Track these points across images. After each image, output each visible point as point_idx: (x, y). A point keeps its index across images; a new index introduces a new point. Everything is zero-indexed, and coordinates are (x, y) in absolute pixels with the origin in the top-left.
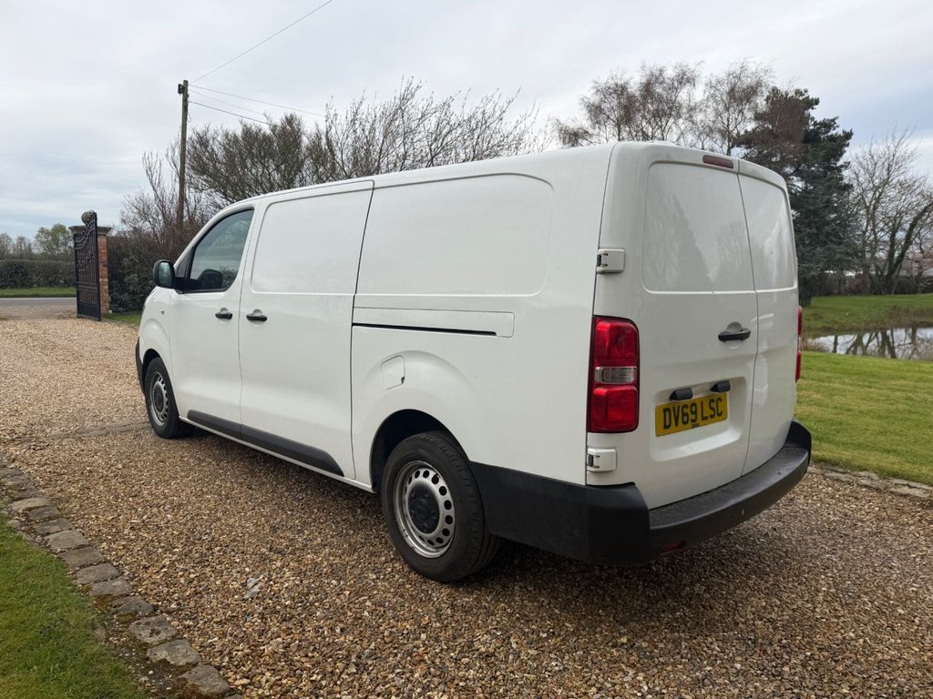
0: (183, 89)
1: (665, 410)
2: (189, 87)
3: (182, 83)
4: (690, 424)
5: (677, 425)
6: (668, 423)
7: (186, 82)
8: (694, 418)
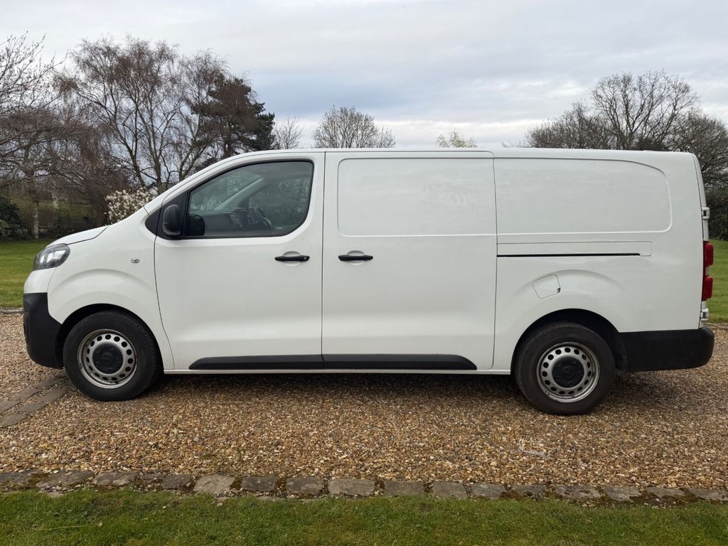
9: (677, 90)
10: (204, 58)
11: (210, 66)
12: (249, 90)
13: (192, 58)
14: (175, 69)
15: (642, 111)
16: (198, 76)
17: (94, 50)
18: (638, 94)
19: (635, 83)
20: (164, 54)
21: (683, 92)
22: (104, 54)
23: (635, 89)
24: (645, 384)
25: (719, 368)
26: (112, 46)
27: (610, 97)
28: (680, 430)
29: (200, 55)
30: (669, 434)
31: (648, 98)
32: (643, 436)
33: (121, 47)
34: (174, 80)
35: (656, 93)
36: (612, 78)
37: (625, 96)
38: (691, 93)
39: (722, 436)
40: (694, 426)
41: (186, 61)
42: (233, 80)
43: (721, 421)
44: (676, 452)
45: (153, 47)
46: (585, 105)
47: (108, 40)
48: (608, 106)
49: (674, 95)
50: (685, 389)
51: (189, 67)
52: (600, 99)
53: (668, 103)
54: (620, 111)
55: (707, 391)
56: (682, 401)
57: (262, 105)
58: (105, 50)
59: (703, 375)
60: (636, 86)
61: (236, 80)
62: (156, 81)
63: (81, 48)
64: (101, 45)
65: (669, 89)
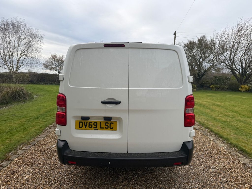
0: (175, 34)
1: (80, 122)
2: (176, 33)
3: (175, 32)
4: (93, 128)
5: (86, 127)
6: (81, 126)
7: (176, 32)
8: (95, 126)
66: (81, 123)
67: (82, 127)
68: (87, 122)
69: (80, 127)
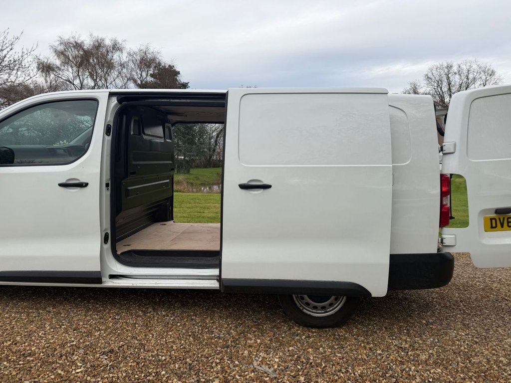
5: (502, 226)
9: (486, 74)
10: (144, 50)
11: (149, 56)
12: (179, 73)
13: (136, 50)
14: (124, 57)
15: (460, 88)
16: (141, 62)
17: (67, 44)
18: (457, 76)
19: (455, 69)
20: (116, 47)
21: (491, 75)
22: (74, 47)
23: (455, 73)
24: (406, 299)
25: (478, 284)
26: (79, 42)
27: (437, 79)
28: (417, 345)
29: (142, 48)
30: (403, 349)
31: (465, 80)
32: (379, 352)
33: (85, 42)
34: (122, 65)
35: (471, 76)
36: (439, 66)
37: (448, 78)
38: (496, 76)
39: (454, 353)
40: (432, 342)
41: (132, 53)
42: (167, 66)
43: (459, 337)
44: (402, 371)
45: (108, 42)
46: (418, 84)
47: (76, 37)
48: (436, 85)
49: (484, 77)
50: (439, 304)
51: (134, 56)
52: (430, 80)
53: (479, 83)
54: (445, 89)
55: (459, 306)
56: (433, 315)
57: (187, 83)
58: (75, 44)
59: (461, 290)
60: (456, 71)
61: (169, 66)
62: (110, 66)
63: (58, 43)
64: (72, 40)
65: (480, 73)
66: (494, 221)
67: (496, 227)
68: (504, 219)
69: (492, 227)
